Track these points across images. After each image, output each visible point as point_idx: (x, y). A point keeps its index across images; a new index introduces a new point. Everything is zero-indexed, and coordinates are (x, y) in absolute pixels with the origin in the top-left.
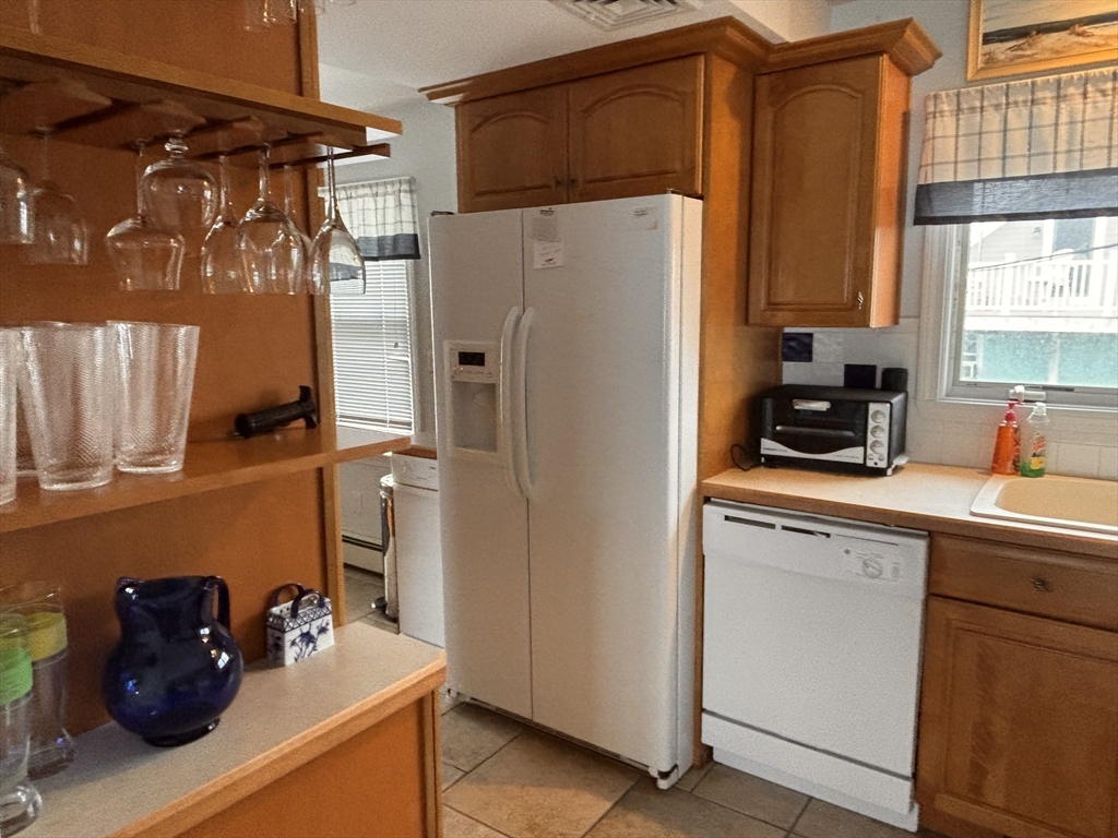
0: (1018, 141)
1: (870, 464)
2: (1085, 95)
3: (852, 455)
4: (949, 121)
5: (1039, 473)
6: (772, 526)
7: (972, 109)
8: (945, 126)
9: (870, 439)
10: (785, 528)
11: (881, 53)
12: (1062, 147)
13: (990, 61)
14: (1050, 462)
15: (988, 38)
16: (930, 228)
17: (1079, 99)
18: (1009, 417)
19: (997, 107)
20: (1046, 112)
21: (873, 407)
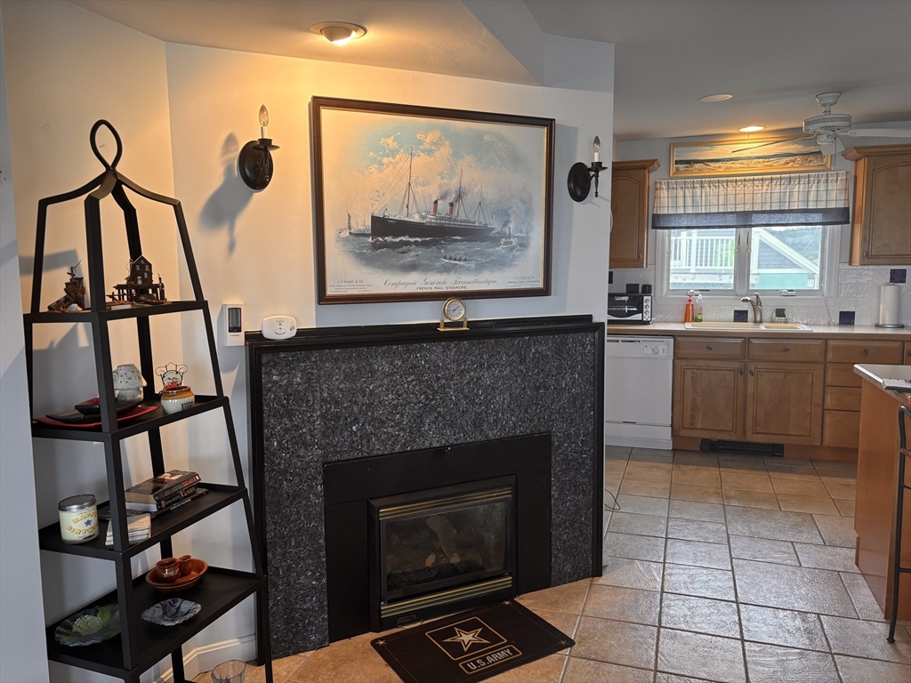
0: (689, 200)
1: (645, 319)
2: (710, 187)
3: (638, 317)
4: (666, 192)
5: (701, 321)
6: (618, 341)
7: (673, 188)
8: (664, 193)
9: (645, 310)
10: (622, 341)
11: (645, 169)
12: (704, 204)
13: (678, 170)
14: (703, 317)
15: (677, 162)
16: (658, 230)
17: (708, 188)
18: (690, 301)
19: (682, 188)
20: (698, 191)
21: (645, 298)
